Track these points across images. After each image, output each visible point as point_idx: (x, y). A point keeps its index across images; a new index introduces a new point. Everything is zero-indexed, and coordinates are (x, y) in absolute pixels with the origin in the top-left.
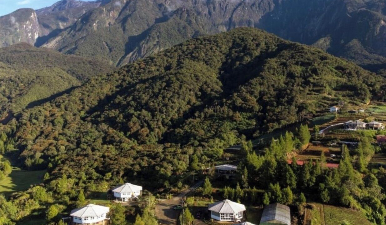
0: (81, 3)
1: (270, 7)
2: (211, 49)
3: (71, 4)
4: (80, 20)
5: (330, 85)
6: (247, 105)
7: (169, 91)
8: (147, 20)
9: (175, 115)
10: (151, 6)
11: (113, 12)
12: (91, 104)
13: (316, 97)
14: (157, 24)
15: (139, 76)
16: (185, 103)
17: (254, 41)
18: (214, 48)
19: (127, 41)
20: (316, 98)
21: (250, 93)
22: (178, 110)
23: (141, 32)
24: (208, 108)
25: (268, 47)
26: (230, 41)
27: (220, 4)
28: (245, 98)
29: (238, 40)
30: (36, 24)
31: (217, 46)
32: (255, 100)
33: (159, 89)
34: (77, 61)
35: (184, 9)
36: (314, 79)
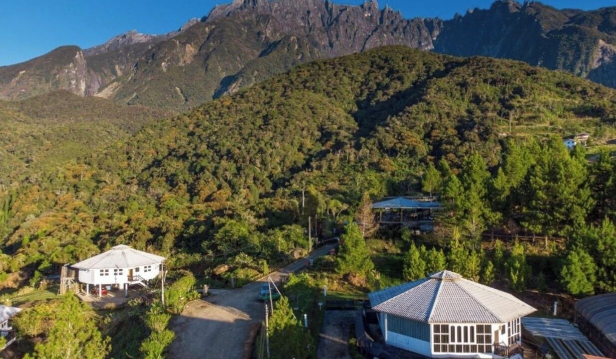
0: (146, 37)
2: (336, 75)
3: (132, 40)
6: (403, 144)
7: (266, 131)
8: (239, 56)
9: (276, 168)
11: (189, 45)
13: (529, 128)
16: (294, 149)
17: (404, 60)
18: (340, 74)
21: (407, 127)
22: (283, 160)
24: (334, 154)
25: (429, 68)
26: (366, 63)
28: (399, 134)
29: (378, 60)
30: (83, 67)
31: (345, 70)
32: (419, 137)
33: (250, 129)
35: (292, 38)
36: (519, 102)
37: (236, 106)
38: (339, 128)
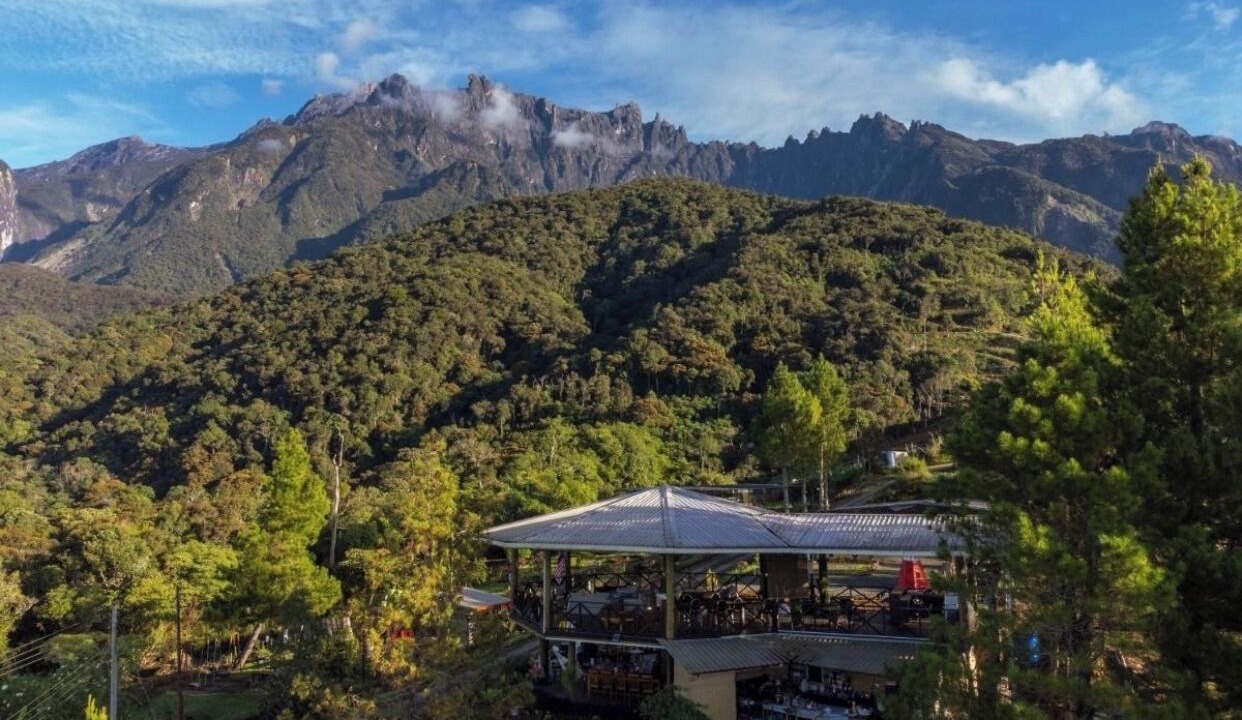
0: (161, 151)
1: (721, 170)
2: (548, 227)
3: (130, 155)
4: (148, 191)
5: (1003, 302)
6: (688, 365)
7: (375, 332)
8: (358, 196)
9: (391, 420)
10: (371, 157)
11: (253, 170)
12: (71, 397)
13: (962, 338)
14: (388, 203)
15: (285, 310)
16: (439, 376)
17: (691, 204)
18: (558, 226)
19: (292, 253)
20: (966, 340)
21: (697, 328)
22: (408, 401)
23: (339, 228)
24: (530, 383)
25: (741, 221)
26: (612, 207)
27: (579, 160)
28: (680, 343)
29: (638, 203)
30: (9, 205)
31: (569, 219)
32: (722, 351)
33: (338, 328)
34: (113, 302)
35: (470, 165)
36: (935, 284)
37: (323, 284)
38: (546, 331)
